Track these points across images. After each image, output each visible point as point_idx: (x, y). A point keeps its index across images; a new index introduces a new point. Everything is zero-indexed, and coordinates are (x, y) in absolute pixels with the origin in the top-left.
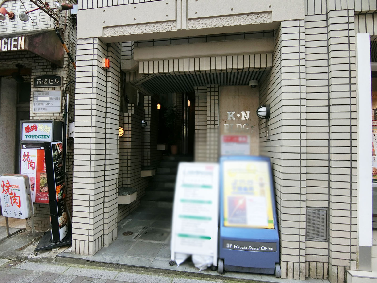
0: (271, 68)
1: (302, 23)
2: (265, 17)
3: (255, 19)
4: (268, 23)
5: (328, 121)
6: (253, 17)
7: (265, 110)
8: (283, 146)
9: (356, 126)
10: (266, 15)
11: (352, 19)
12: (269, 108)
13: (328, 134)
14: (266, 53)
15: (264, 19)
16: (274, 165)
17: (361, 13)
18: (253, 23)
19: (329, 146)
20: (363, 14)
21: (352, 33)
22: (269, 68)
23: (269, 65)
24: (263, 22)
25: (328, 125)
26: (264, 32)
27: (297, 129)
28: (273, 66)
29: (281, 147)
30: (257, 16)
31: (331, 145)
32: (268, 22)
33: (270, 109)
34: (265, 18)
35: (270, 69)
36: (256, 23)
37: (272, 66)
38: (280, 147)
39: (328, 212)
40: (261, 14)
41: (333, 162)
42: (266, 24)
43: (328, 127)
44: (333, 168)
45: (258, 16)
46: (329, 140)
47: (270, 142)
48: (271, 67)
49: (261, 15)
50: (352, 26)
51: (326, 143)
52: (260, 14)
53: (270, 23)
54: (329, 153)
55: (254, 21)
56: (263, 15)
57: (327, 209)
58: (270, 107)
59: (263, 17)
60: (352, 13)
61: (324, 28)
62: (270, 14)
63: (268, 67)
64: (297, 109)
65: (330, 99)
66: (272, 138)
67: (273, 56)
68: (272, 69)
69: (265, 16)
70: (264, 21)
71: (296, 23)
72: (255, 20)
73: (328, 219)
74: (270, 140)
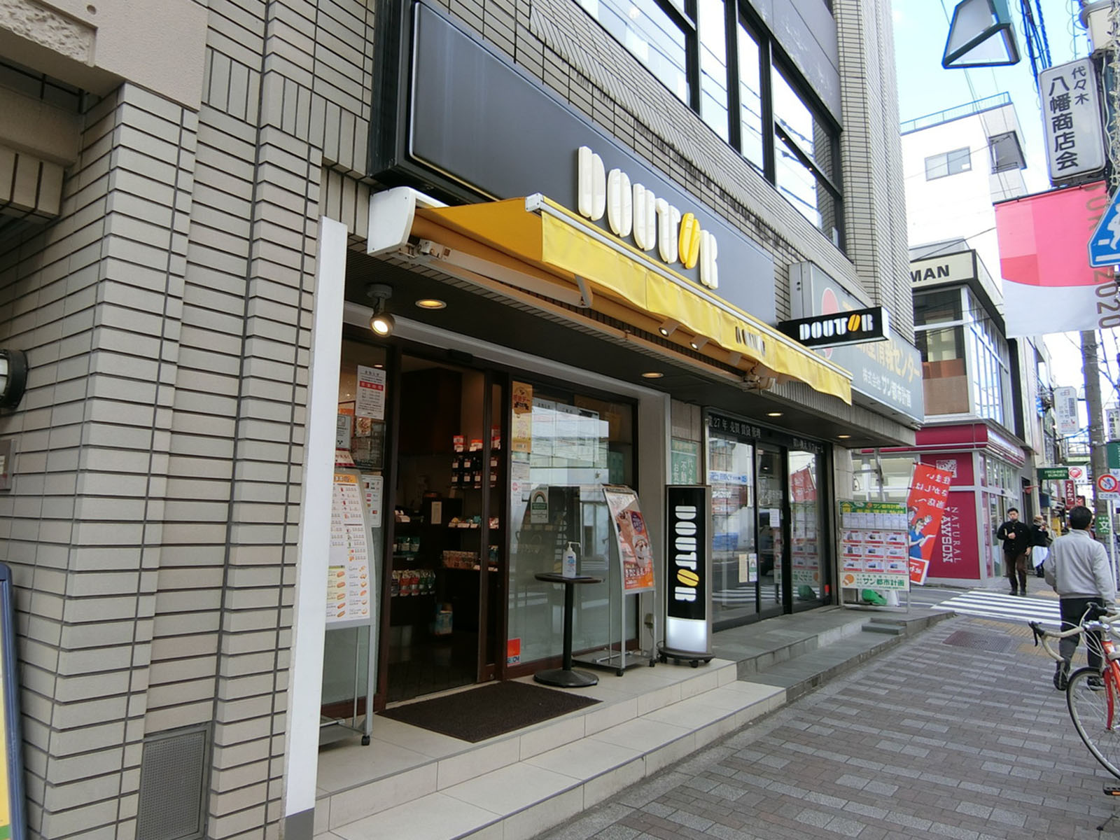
0: (54, 221)
1: (191, 121)
2: (66, 32)
3: (24, 19)
4: (76, 61)
5: (232, 443)
6: (20, 8)
7: (6, 373)
8: (85, 521)
9: (301, 465)
10: (74, 29)
11: (316, 175)
12: (25, 366)
13: (229, 484)
14: (43, 160)
15: (64, 40)
16: (27, 594)
17: (335, 167)
18: (15, 29)
19: (229, 523)
20: (337, 172)
21: (313, 211)
22: (44, 216)
23: (48, 206)
24: (56, 47)
25: (232, 457)
26: (43, 80)
27: (138, 462)
28: (62, 218)
29: (75, 525)
30: (37, 15)
31: (235, 519)
32: (75, 57)
33: (28, 370)
34: (67, 37)
35: (48, 222)
36: (27, 34)
37: (59, 216)
38: (69, 524)
39: (208, 739)
40: (54, 15)
41: (237, 571)
42: (67, 59)
43: (231, 463)
44: (236, 592)
45: (41, 15)
46: (231, 502)
47: (11, 500)
48: (52, 217)
49: (53, 19)
50: (315, 193)
51: (220, 512)
52: (49, 13)
53: (82, 65)
54: (228, 545)
55: (22, 26)
56: (60, 23)
57: (208, 728)
58: (27, 364)
59: (57, 28)
60: (316, 158)
61: (247, 164)
62: (88, 33)
63: (40, 211)
64: (146, 393)
65: (243, 378)
66: (19, 485)
67: (66, 180)
68: (54, 226)
69: (66, 28)
70: (63, 49)
71: (174, 113)
72: (26, 21)
73: (206, 761)
74: (11, 493)
